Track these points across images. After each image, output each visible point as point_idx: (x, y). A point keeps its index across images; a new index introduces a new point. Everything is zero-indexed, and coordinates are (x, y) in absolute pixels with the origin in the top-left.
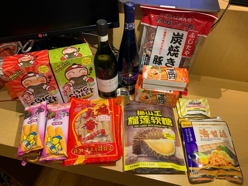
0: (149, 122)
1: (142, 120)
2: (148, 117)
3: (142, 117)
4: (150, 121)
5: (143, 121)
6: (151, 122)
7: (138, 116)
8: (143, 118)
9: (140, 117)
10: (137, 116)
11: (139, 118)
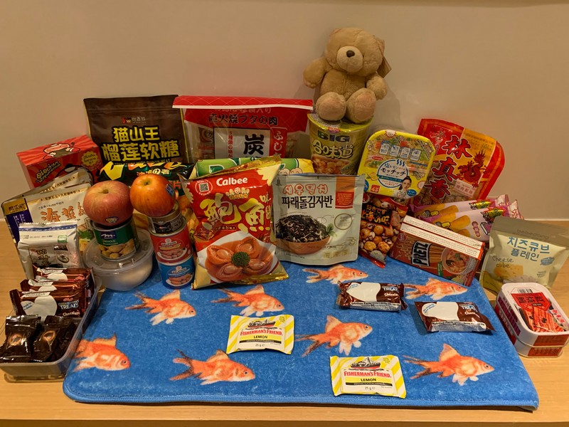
0: (137, 157)
1: (124, 153)
2: (135, 147)
3: (124, 145)
4: (139, 154)
5: (128, 155)
6: (140, 156)
7: (118, 144)
8: (126, 149)
9: (120, 145)
10: (115, 143)
11: (119, 148)
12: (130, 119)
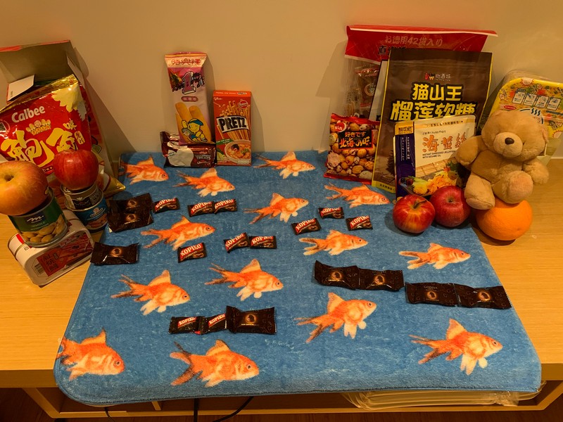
1: (417, 113)
2: (431, 107)
3: (421, 104)
5: (421, 116)
7: (414, 102)
8: (421, 109)
9: (416, 104)
10: (412, 101)
11: (414, 106)
12: (434, 75)
